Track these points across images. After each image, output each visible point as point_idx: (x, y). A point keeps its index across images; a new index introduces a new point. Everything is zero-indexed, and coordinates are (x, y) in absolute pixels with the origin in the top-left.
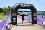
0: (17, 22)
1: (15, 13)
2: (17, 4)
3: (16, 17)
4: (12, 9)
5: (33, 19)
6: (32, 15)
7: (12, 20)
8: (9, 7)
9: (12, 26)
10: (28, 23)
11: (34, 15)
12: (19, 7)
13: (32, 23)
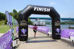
0: (29, 37)
1: (24, 21)
2: (28, 6)
3: (26, 28)
4: (20, 15)
5: (54, 31)
6: (53, 24)
7: (20, 33)
8: (15, 11)
9: (19, 42)
10: (46, 37)
11: (56, 25)
12: (31, 11)
13: (53, 38)
